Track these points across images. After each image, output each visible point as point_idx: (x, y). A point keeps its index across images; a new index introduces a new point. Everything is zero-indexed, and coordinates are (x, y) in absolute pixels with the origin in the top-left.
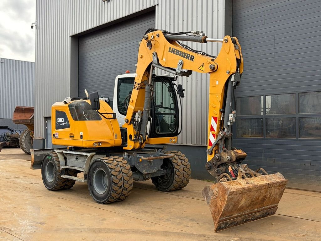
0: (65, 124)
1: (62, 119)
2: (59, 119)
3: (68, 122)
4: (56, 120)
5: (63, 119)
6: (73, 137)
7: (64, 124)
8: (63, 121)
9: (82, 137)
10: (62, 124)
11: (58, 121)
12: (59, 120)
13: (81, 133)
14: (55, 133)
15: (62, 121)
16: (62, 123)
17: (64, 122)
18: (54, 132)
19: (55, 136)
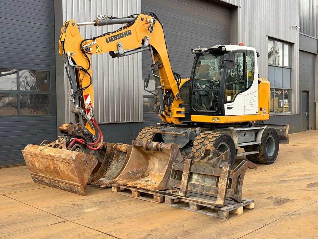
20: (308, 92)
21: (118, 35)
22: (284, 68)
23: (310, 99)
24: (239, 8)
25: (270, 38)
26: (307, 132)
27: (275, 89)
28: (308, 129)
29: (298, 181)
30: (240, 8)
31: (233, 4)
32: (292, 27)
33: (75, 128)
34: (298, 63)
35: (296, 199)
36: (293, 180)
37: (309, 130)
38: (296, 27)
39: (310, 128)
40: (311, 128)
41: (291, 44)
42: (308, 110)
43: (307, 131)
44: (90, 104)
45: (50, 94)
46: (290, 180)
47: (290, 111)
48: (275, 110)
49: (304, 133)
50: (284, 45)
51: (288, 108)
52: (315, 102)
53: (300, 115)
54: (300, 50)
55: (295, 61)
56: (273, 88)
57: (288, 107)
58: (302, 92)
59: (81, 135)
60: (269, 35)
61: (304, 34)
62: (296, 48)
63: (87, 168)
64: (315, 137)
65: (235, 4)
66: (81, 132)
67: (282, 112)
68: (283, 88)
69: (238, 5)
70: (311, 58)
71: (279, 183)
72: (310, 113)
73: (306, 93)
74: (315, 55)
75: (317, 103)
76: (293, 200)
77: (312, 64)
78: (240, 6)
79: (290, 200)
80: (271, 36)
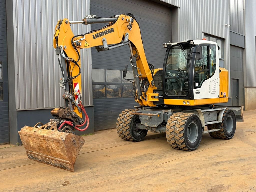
20: (238, 80)
21: (103, 32)
23: (239, 85)
25: (206, 34)
30: (179, 8)
31: (173, 4)
32: (224, 25)
33: (65, 112)
34: (229, 55)
35: (231, 186)
38: (227, 25)
41: (223, 40)
42: (238, 94)
44: (79, 91)
45: (2, 82)
50: (217, 40)
52: (244, 87)
53: (232, 99)
54: (230, 45)
55: (226, 54)
58: (233, 79)
59: (70, 117)
60: (204, 32)
61: (233, 31)
62: (228, 42)
63: (75, 147)
65: (175, 5)
66: (70, 115)
69: (177, 6)
70: (240, 51)
71: (214, 165)
72: (239, 97)
73: (237, 81)
74: (243, 49)
75: (245, 89)
76: (228, 186)
77: (241, 56)
78: (180, 7)
79: (224, 186)
80: (206, 32)
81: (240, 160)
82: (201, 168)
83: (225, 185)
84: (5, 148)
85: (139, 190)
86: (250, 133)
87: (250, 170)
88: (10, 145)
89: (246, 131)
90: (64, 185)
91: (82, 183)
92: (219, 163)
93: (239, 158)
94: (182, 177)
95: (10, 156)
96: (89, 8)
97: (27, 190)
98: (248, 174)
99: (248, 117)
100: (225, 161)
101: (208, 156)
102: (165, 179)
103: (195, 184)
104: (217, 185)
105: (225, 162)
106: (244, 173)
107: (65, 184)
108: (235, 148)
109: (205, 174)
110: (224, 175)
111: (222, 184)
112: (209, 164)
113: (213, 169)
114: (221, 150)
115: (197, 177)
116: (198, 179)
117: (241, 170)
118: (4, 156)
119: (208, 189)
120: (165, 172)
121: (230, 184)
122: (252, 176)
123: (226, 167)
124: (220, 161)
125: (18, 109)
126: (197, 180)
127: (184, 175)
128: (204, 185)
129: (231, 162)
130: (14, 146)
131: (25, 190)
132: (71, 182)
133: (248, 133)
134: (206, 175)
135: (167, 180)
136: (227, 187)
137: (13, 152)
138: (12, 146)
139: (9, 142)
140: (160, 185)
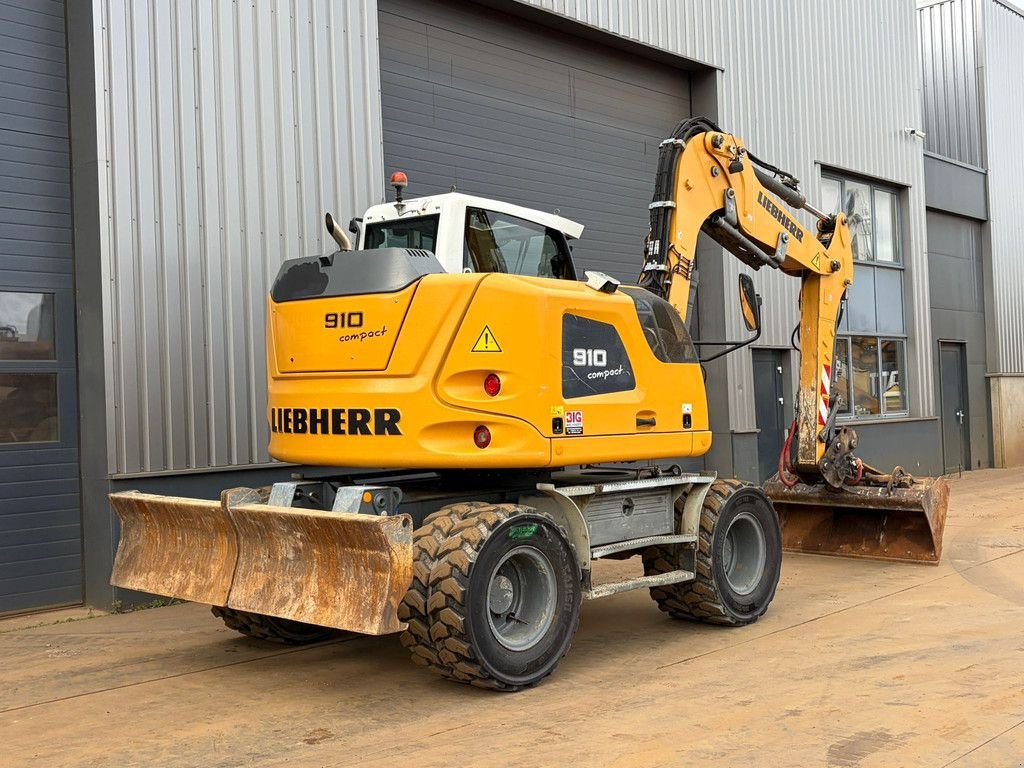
0: (612, 372)
1: (597, 352)
2: (583, 351)
3: (628, 367)
4: (567, 358)
5: (604, 353)
6: (652, 423)
7: (606, 373)
8: (604, 363)
9: (690, 422)
10: (600, 374)
11: (576, 363)
12: (584, 357)
13: (687, 408)
14: (562, 415)
15: (596, 363)
16: (601, 369)
17: (608, 367)
18: (561, 408)
19: (565, 424)
20: (962, 345)
22: (878, 267)
23: (970, 367)
24: (718, 73)
25: (828, 171)
26: (963, 477)
27: (850, 339)
28: (968, 468)
29: (924, 657)
30: (723, 71)
31: (698, 58)
32: (901, 132)
34: (925, 249)
35: (913, 734)
36: (907, 654)
37: (970, 469)
38: (913, 132)
39: (974, 462)
40: (979, 464)
41: (899, 190)
42: (964, 405)
43: (966, 474)
45: (56, 370)
46: (896, 656)
47: (904, 408)
48: (854, 407)
49: (953, 480)
50: (876, 192)
51: (898, 401)
52: (987, 375)
53: (939, 421)
54: (928, 209)
55: (913, 243)
56: (846, 333)
57: (897, 397)
58: (942, 345)
60: (822, 161)
61: (940, 157)
62: (917, 201)
64: (991, 492)
65: (706, 61)
67: (879, 411)
68: (879, 334)
69: (715, 64)
70: (967, 233)
71: (858, 667)
72: (971, 413)
73: (957, 349)
74: (981, 223)
75: (992, 381)
76: (903, 737)
77: (973, 253)
78: (723, 67)
79: (889, 736)
80: (829, 162)
81: (957, 648)
82: (809, 679)
83: (895, 733)
84: (70, 620)
85: (584, 754)
86: (1007, 551)
87: (988, 682)
88: (88, 611)
89: (990, 544)
90: (311, 742)
91: (375, 733)
92: (877, 660)
93: (956, 642)
94: (740, 709)
95: (93, 648)
96: (377, 86)
97: (179, 758)
98: (981, 696)
99: (1003, 494)
100: (902, 654)
101: (838, 636)
102: (677, 715)
103: (785, 729)
104: (866, 731)
105: (902, 657)
106: (967, 690)
107: (312, 737)
108: (942, 608)
109: (824, 697)
110: (892, 701)
111: (882, 729)
112: (841, 663)
113: (854, 682)
114: (886, 616)
115: (794, 708)
116: (799, 715)
117: (955, 682)
118: (74, 649)
119: (831, 746)
120: (676, 693)
121: (913, 729)
122: (994, 701)
123: (901, 674)
124: (883, 652)
125: (118, 472)
126: (791, 719)
127: (744, 703)
128: (816, 734)
129: (922, 657)
130: (102, 613)
131: (174, 758)
132: (333, 733)
133: (998, 552)
134: (828, 700)
135: (684, 719)
136: (901, 739)
137: (102, 635)
138: (96, 613)
139: (84, 597)
140: (656, 736)
